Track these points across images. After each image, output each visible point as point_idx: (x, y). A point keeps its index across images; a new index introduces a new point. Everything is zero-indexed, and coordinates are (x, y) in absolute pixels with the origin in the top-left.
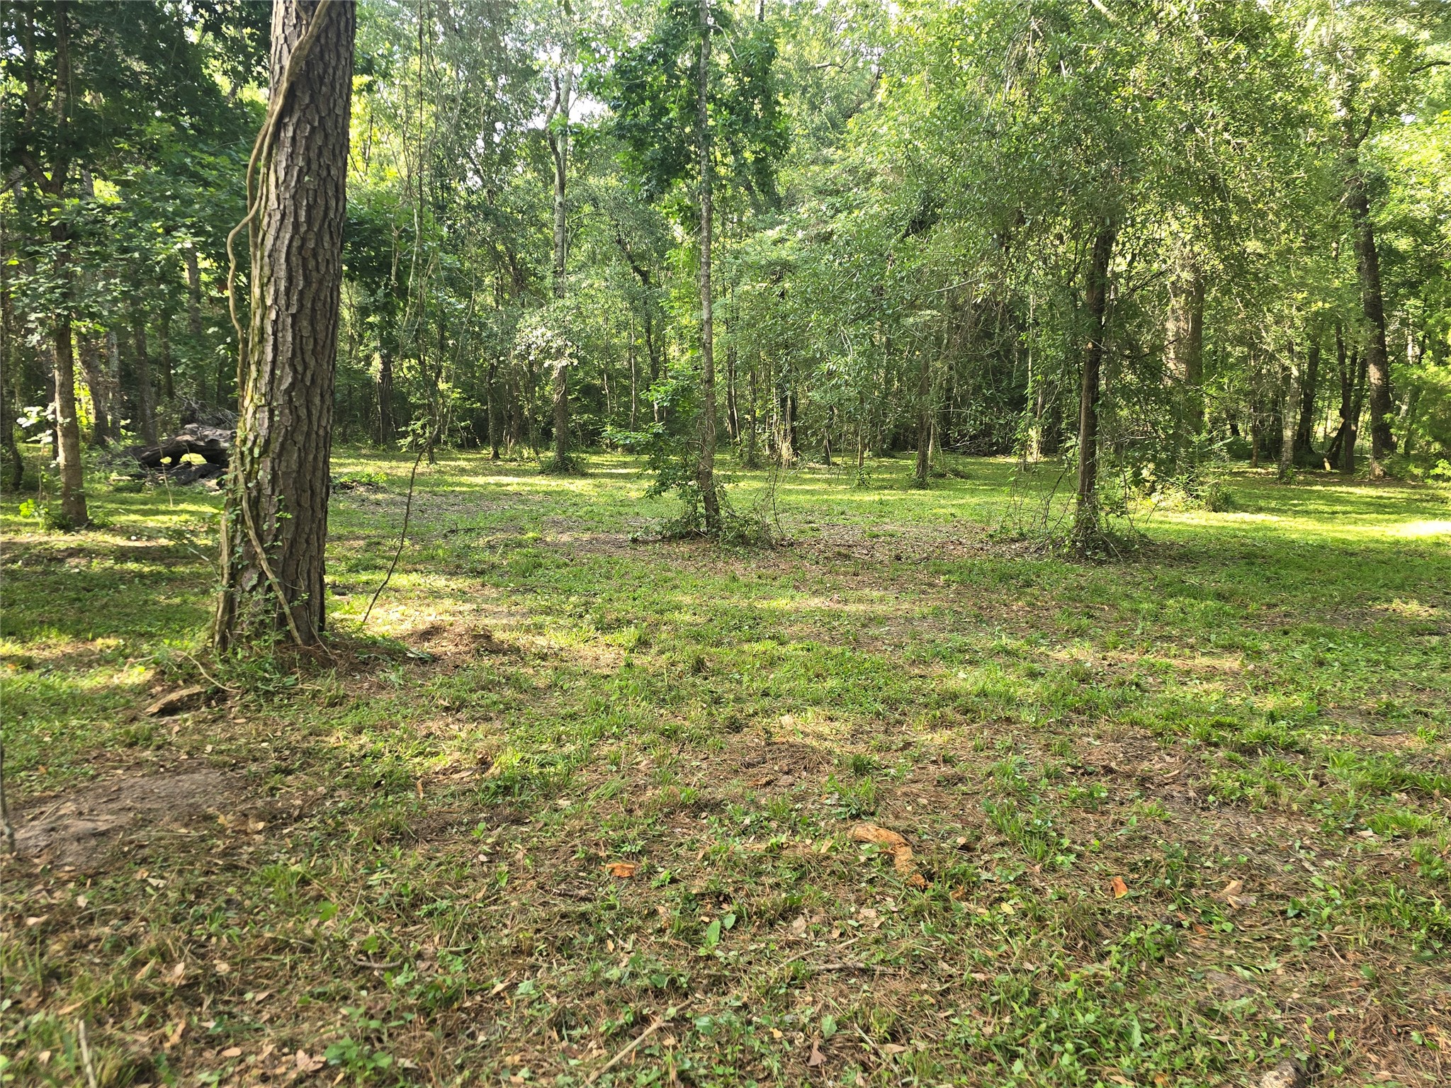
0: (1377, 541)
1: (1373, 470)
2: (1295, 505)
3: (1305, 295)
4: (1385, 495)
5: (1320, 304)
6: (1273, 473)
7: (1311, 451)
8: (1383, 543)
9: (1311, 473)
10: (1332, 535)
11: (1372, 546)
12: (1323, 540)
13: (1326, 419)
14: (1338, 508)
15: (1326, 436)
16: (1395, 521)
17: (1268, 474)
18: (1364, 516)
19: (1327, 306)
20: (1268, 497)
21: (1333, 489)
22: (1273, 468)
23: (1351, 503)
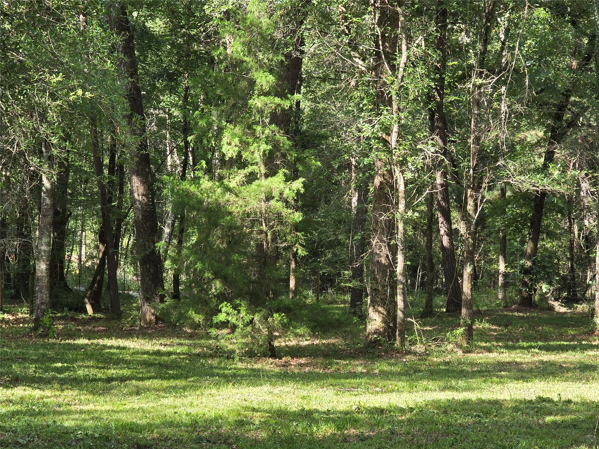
0: (171, 424)
1: (144, 314)
2: (60, 370)
3: (59, 78)
4: (163, 349)
5: (80, 92)
6: (24, 321)
7: (67, 288)
8: (178, 426)
9: (73, 319)
10: (115, 416)
11: (167, 431)
12: (107, 428)
13: (80, 244)
14: (112, 372)
15: (81, 266)
16: (184, 388)
17: (17, 321)
18: (148, 383)
19: (88, 95)
20: (23, 359)
21: (101, 342)
22: (23, 313)
23: (127, 363)
